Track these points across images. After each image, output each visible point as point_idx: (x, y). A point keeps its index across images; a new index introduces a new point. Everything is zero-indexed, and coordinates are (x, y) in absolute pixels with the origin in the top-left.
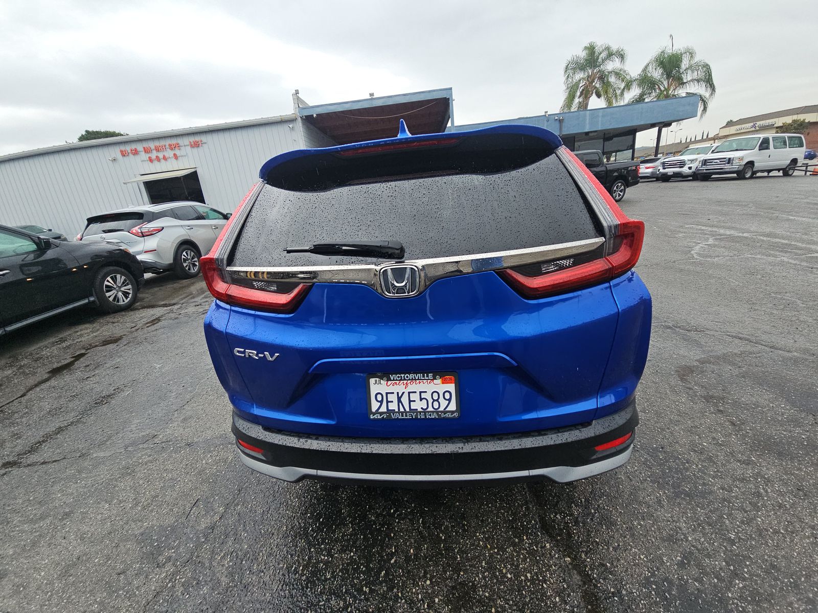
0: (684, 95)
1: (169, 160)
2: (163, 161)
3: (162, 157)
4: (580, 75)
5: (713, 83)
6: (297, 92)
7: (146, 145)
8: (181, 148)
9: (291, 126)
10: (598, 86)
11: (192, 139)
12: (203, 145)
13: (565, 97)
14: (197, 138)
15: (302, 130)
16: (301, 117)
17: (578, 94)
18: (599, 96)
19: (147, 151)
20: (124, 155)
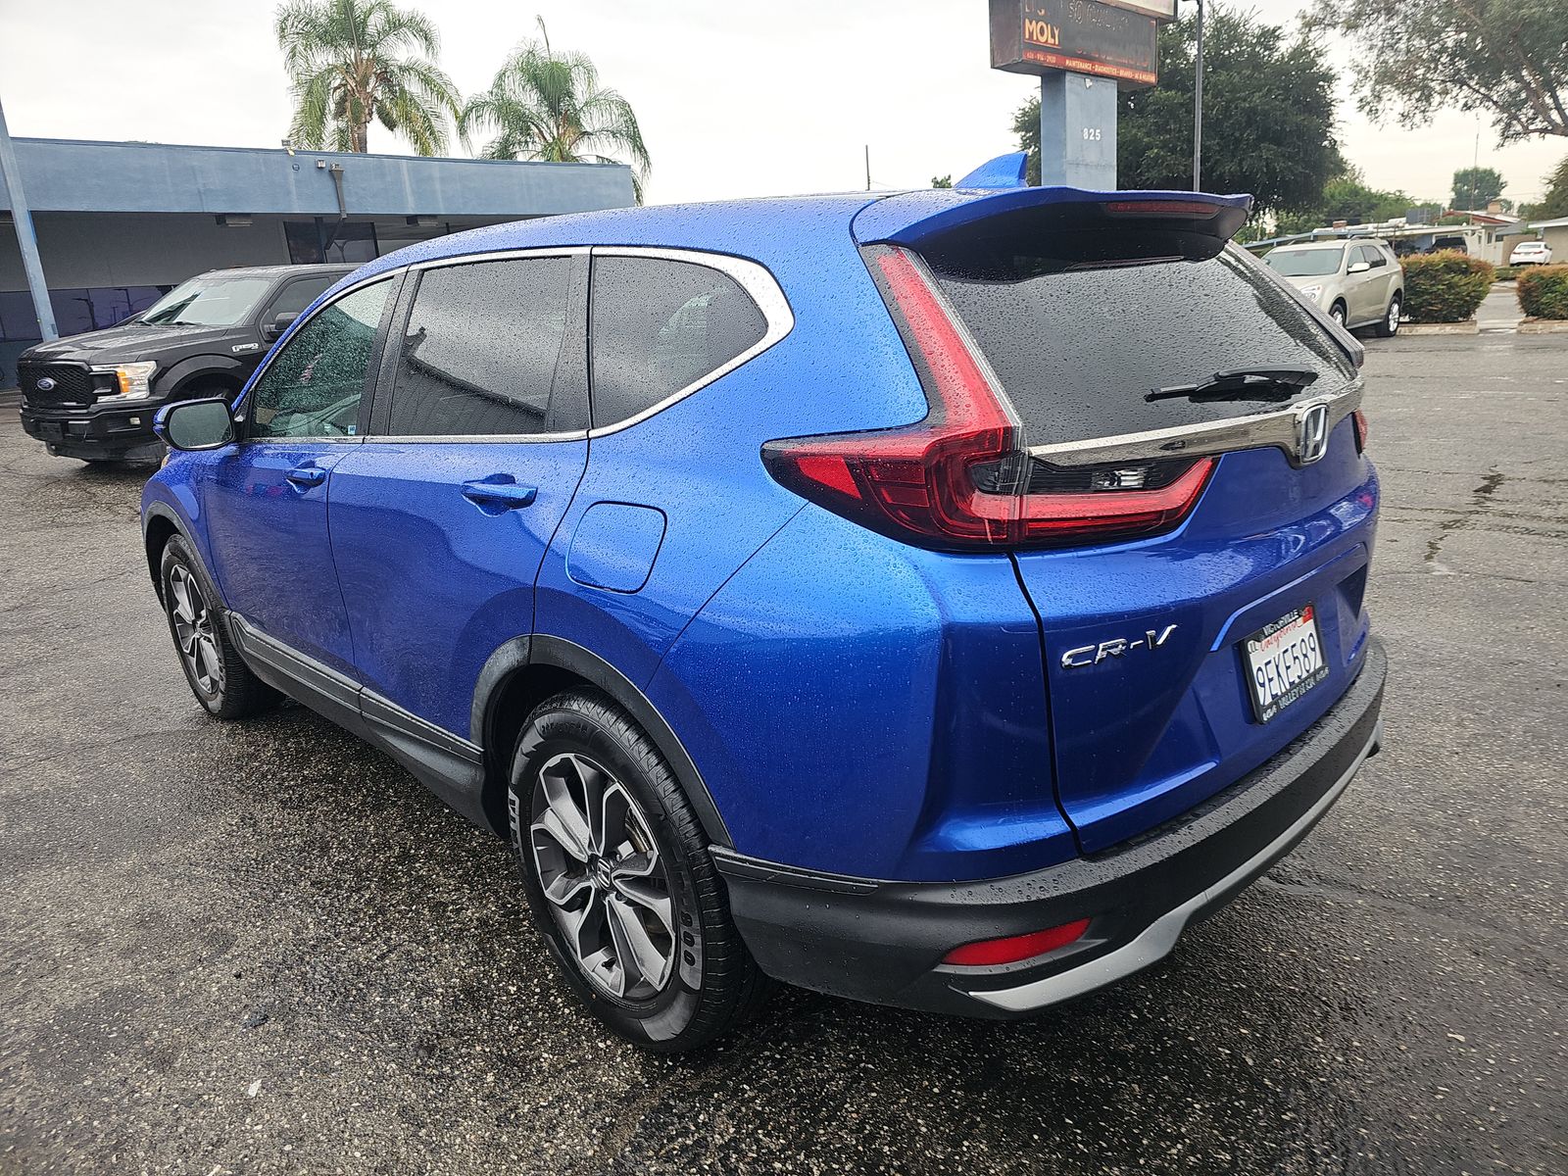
0: (593, 160)
4: (323, 58)
5: (643, 146)
10: (379, 95)
13: (298, 107)
17: (332, 106)
18: (390, 124)
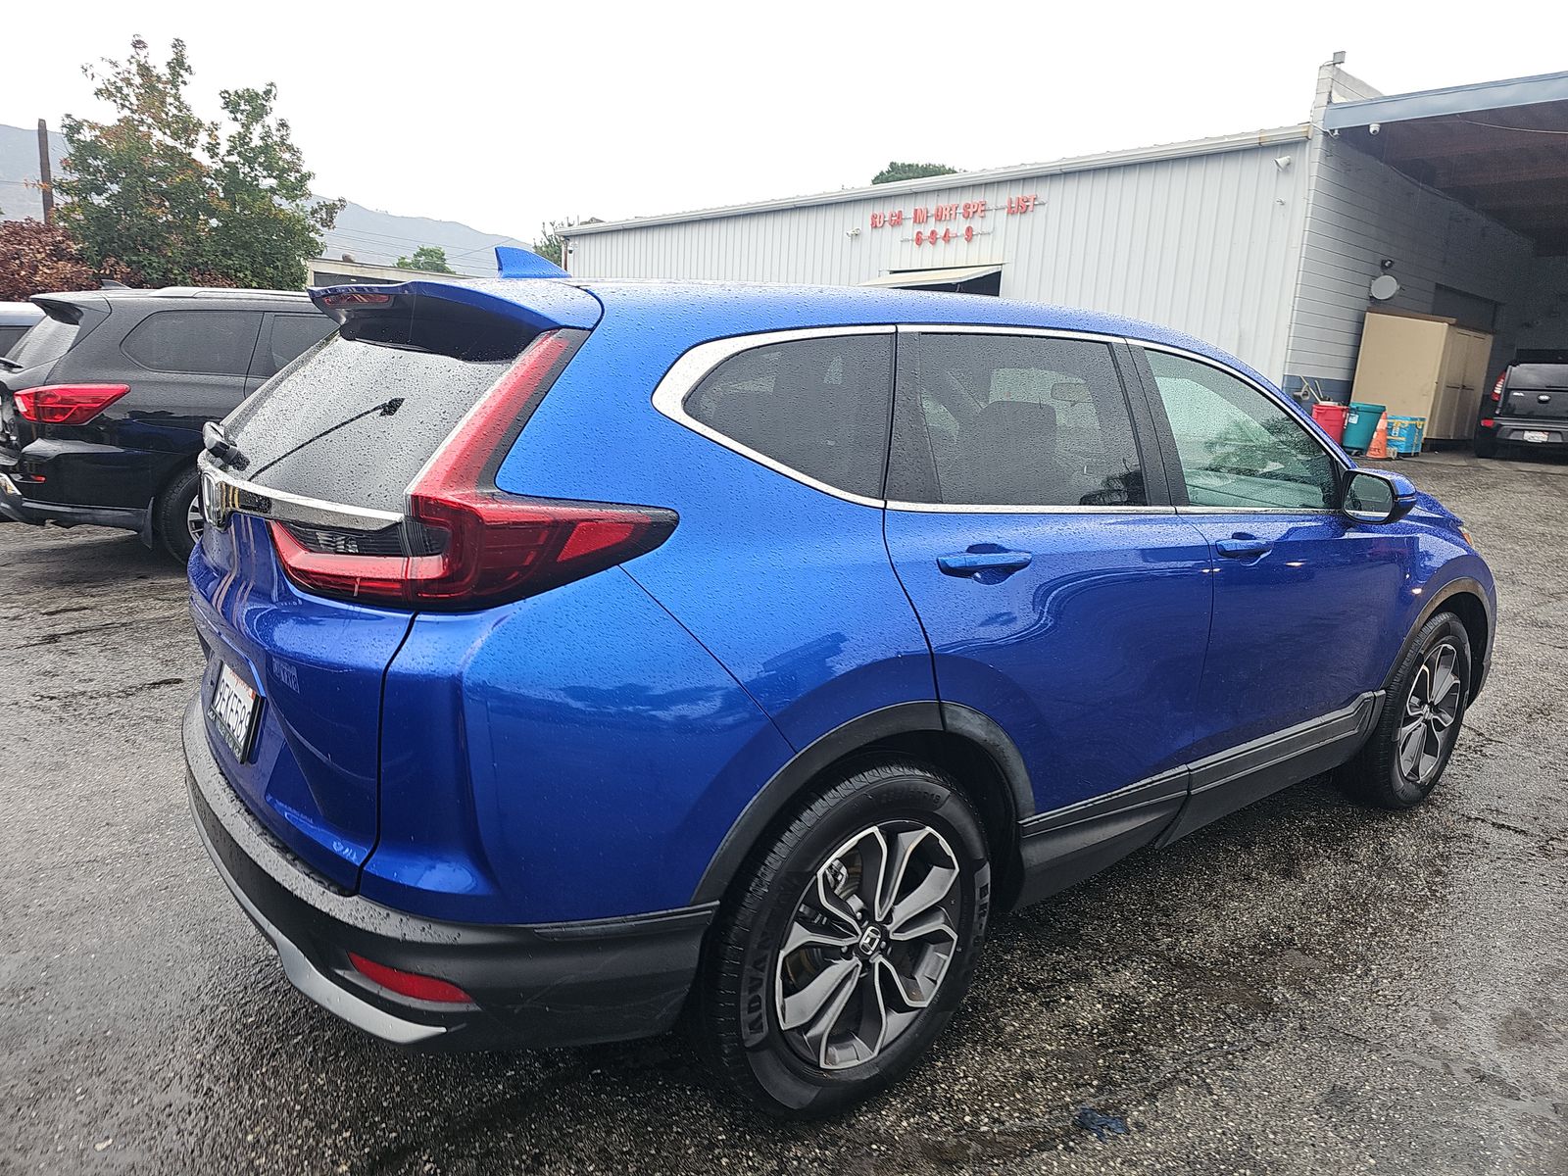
1: (953, 242)
2: (941, 242)
3: (943, 235)
6: (1339, 58)
7: (920, 204)
8: (987, 213)
9: (1282, 160)
11: (1017, 193)
12: (1038, 208)
14: (1028, 192)
15: (1314, 173)
16: (1325, 134)
19: (919, 218)
20: (876, 226)
